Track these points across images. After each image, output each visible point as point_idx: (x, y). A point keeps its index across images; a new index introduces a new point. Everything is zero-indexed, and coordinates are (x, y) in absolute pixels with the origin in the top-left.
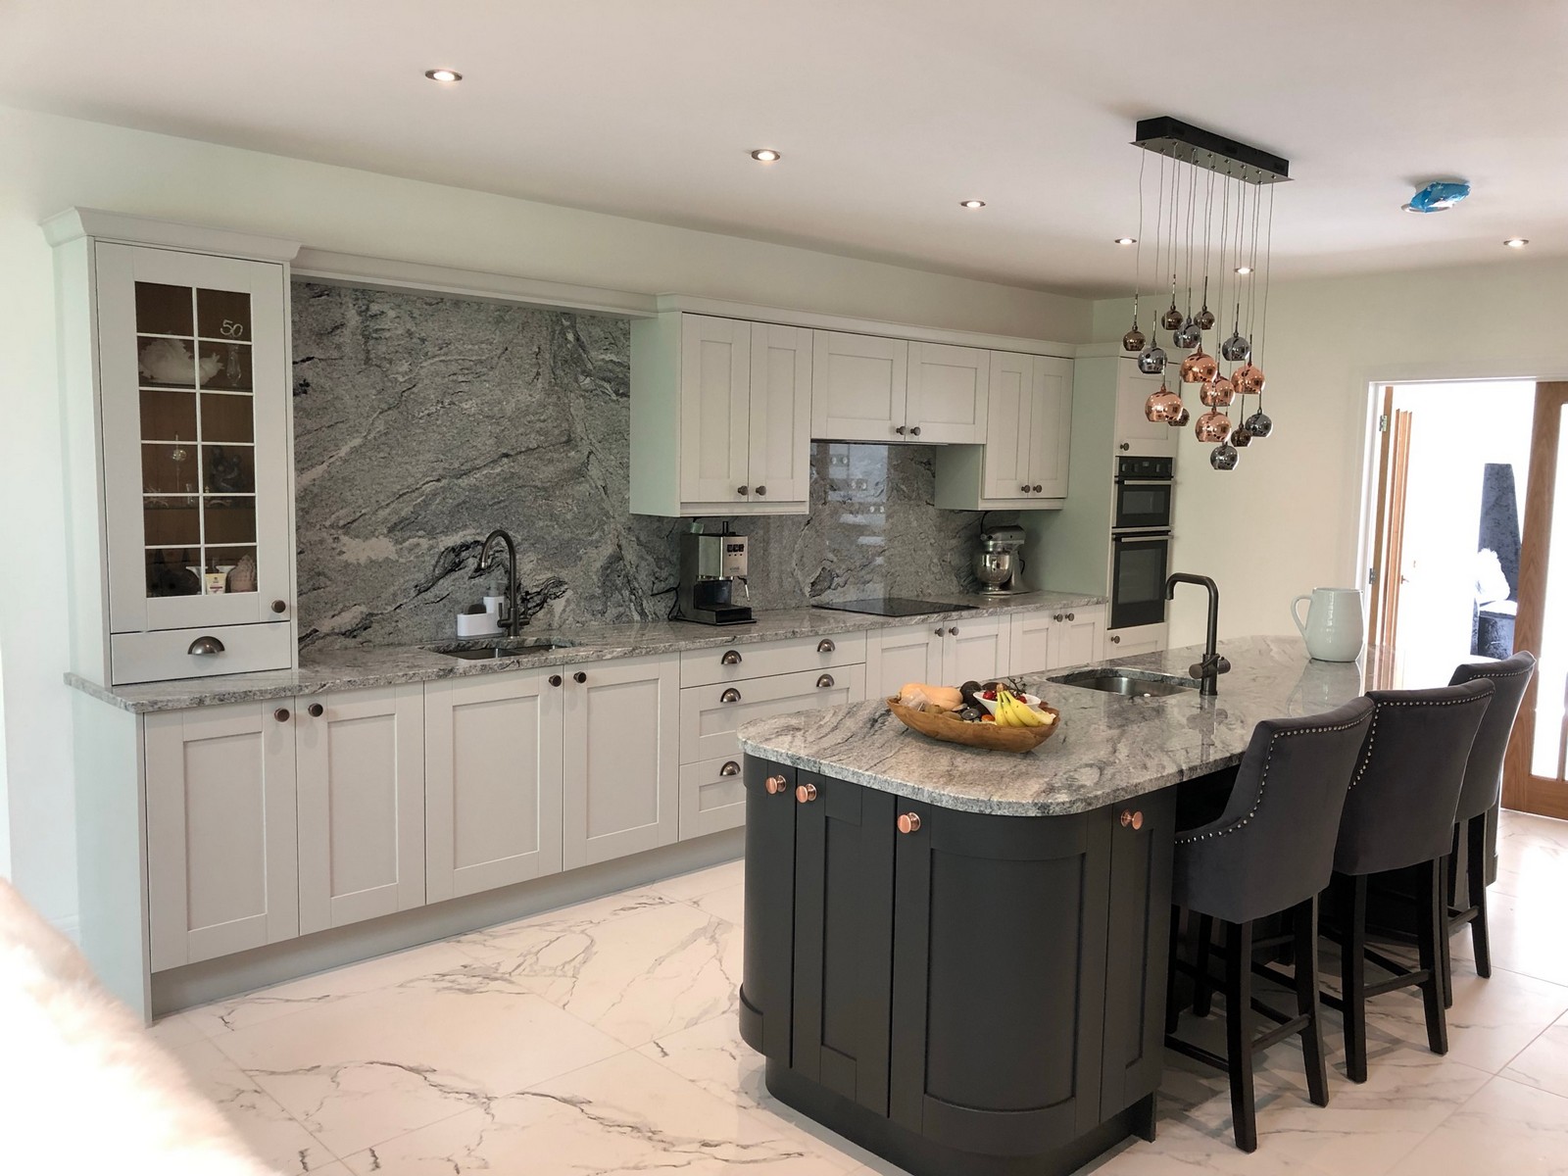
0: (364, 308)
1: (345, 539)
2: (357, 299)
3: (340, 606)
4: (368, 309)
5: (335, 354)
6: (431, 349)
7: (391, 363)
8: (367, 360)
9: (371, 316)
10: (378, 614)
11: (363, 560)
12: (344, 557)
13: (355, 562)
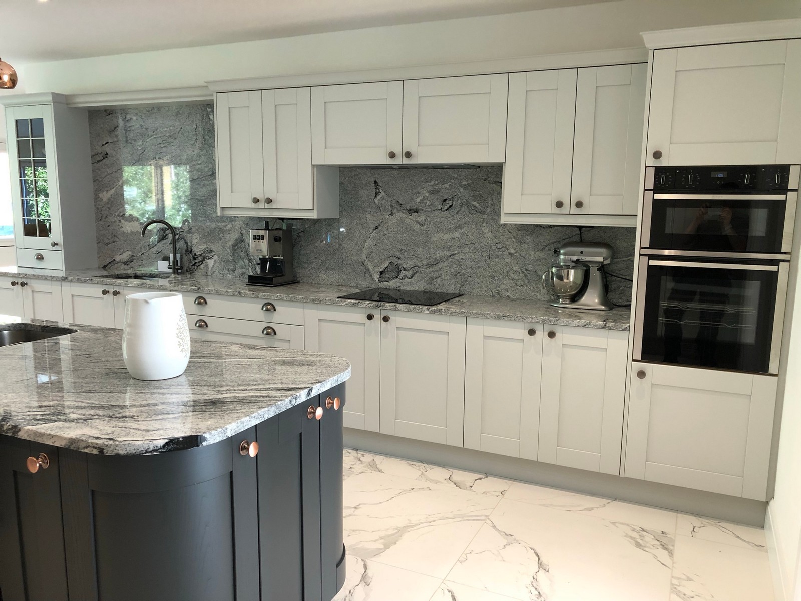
0: (124, 117)
1: (122, 221)
2: (121, 114)
3: (122, 251)
4: (126, 118)
5: (115, 139)
6: (150, 133)
7: (135, 141)
8: (127, 141)
9: (127, 121)
10: (135, 256)
11: (129, 232)
12: (123, 229)
13: (126, 232)
